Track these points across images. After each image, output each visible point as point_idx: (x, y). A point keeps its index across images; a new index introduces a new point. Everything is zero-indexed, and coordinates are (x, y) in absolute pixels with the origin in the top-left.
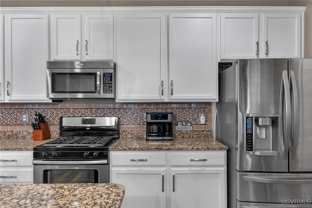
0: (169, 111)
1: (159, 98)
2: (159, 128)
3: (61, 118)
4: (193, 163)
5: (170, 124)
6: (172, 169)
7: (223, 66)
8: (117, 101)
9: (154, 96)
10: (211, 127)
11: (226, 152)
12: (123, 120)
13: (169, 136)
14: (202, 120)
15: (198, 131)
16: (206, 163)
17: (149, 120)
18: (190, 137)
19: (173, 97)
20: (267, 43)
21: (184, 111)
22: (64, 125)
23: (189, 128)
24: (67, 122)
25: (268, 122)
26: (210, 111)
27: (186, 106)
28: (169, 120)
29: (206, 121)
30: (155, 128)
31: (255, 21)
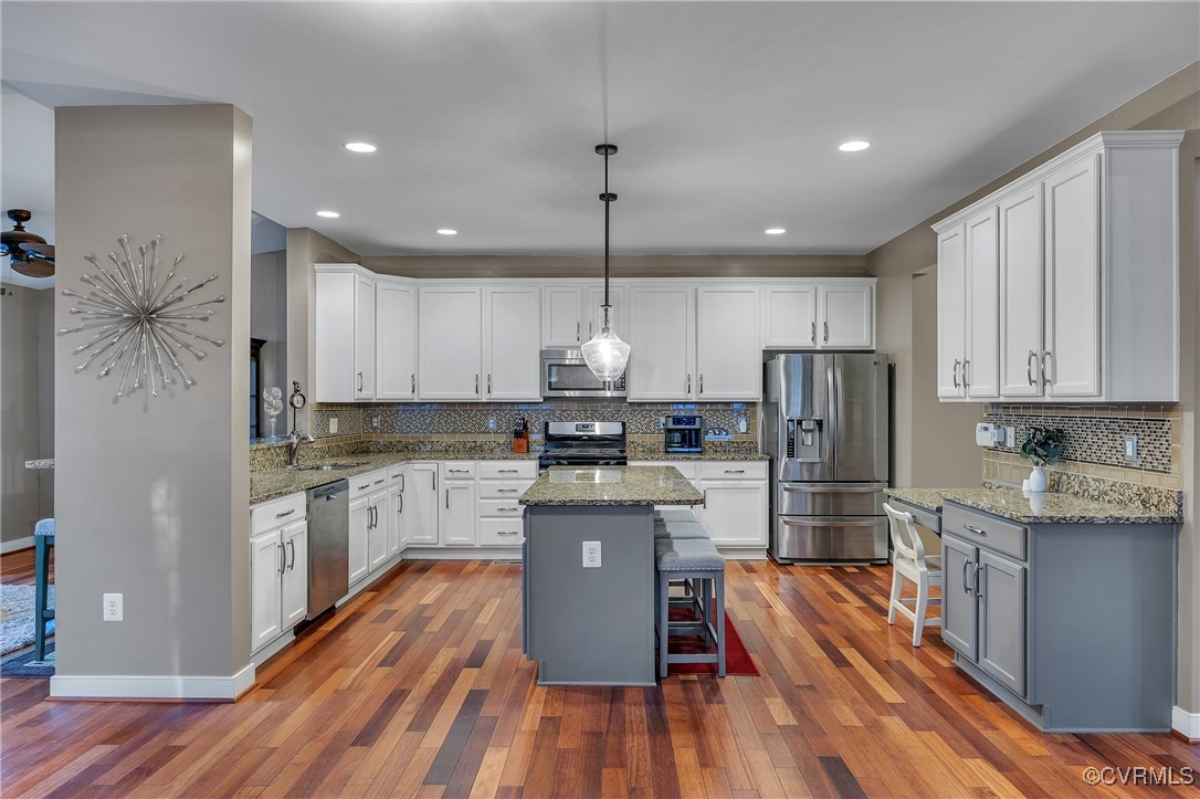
0: (696, 414)
1: (684, 397)
2: (683, 437)
3: (547, 424)
4: (729, 476)
5: (697, 431)
6: (704, 482)
7: (769, 355)
8: (628, 400)
9: (678, 394)
10: (756, 437)
11: (767, 462)
12: (631, 427)
13: (696, 446)
14: (743, 426)
15: (738, 443)
16: (743, 476)
17: (671, 426)
18: (725, 451)
19: (702, 396)
20: (825, 324)
21: (718, 414)
22: (550, 432)
23: (724, 438)
24: (554, 429)
25: (811, 425)
26: (754, 414)
27: (720, 407)
28: (697, 426)
29: (748, 429)
30: (677, 437)
31: (811, 296)
